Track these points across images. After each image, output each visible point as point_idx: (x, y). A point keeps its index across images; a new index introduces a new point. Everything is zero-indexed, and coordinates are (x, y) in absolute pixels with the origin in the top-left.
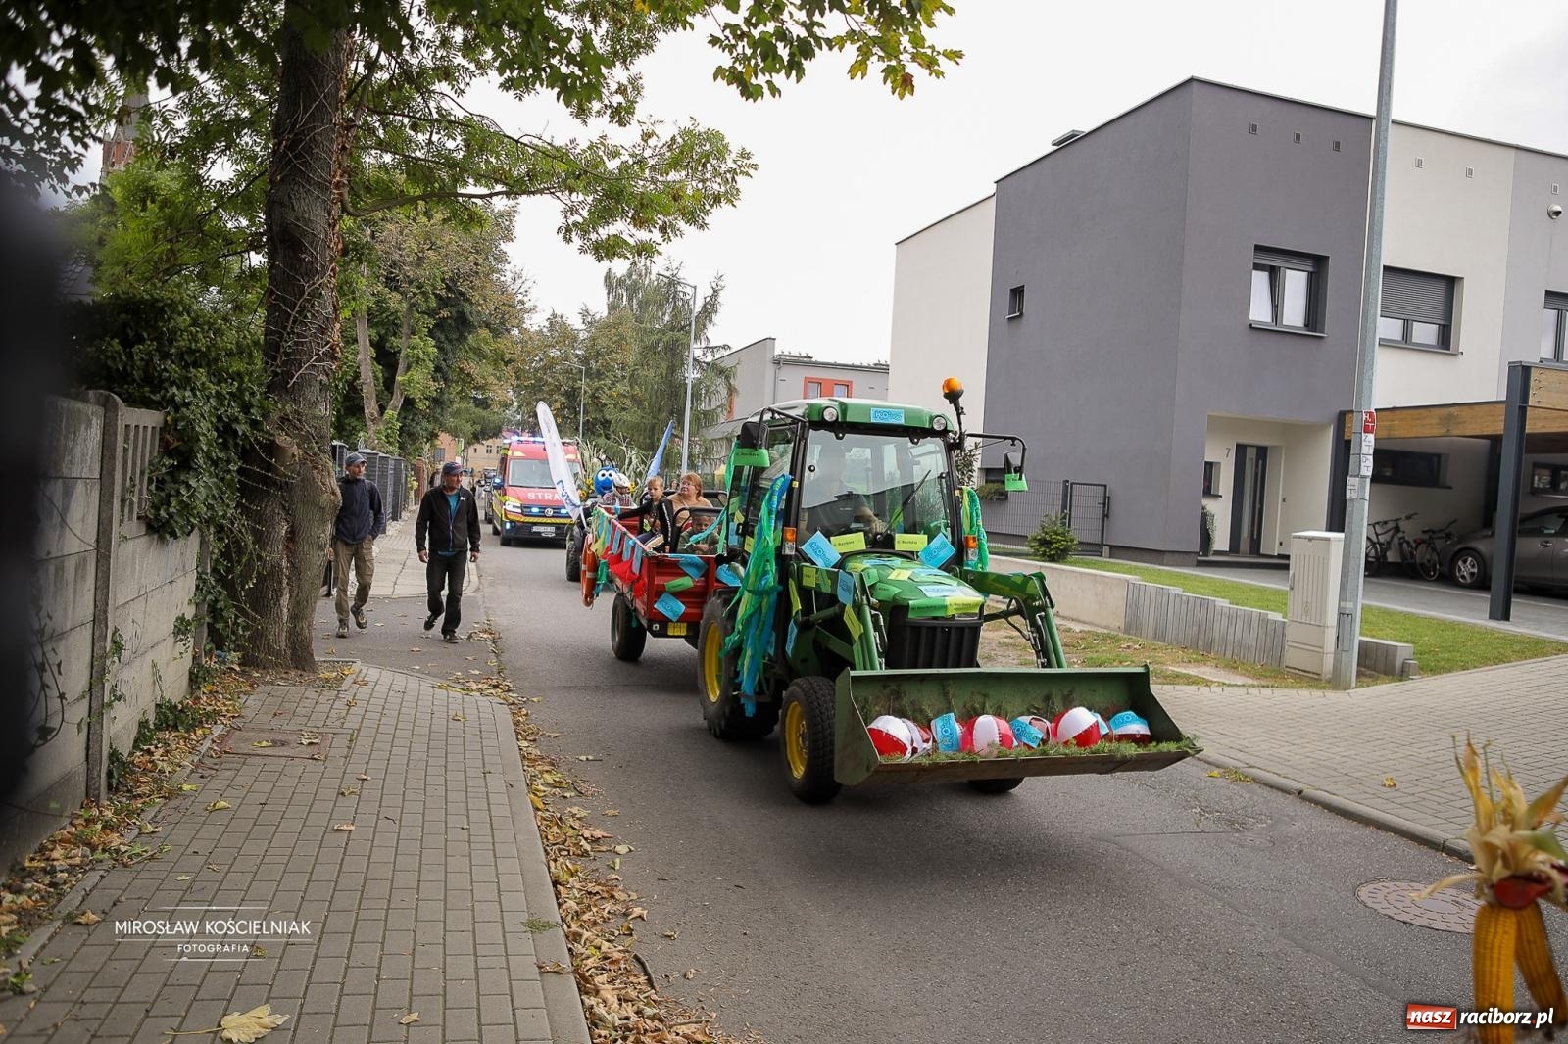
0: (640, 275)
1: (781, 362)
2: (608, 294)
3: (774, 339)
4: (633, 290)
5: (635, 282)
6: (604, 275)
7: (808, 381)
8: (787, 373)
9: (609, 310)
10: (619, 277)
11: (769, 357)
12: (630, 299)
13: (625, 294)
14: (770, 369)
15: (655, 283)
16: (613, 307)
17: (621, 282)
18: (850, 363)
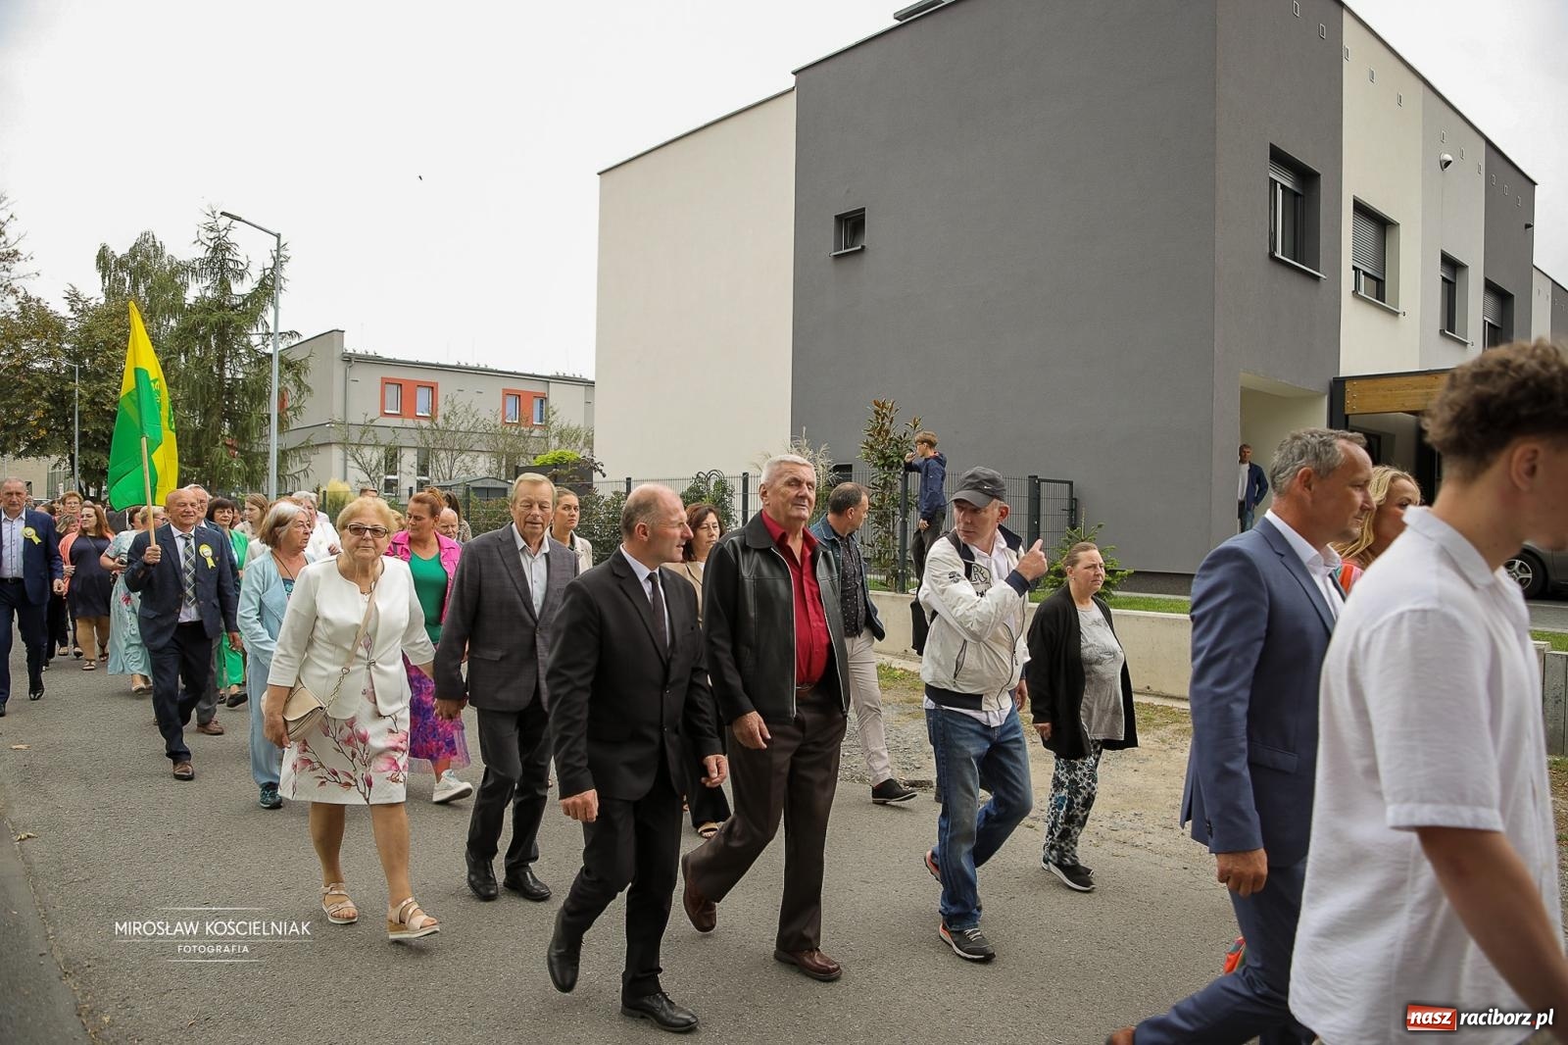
0: (148, 257)
1: (350, 359)
2: (103, 277)
3: (343, 332)
4: (140, 273)
5: (142, 266)
6: (97, 253)
7: (386, 382)
8: (359, 372)
9: (108, 296)
10: (119, 256)
11: (337, 354)
12: (135, 285)
13: (128, 279)
14: (339, 369)
15: (168, 268)
16: (110, 293)
17: (121, 264)
18: (435, 362)
